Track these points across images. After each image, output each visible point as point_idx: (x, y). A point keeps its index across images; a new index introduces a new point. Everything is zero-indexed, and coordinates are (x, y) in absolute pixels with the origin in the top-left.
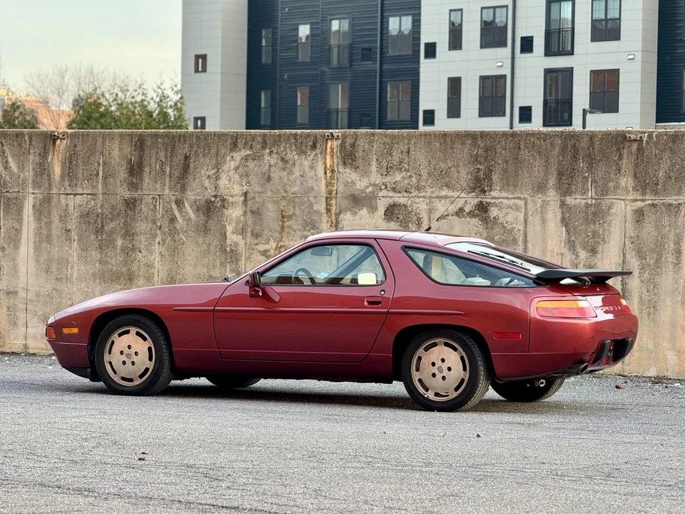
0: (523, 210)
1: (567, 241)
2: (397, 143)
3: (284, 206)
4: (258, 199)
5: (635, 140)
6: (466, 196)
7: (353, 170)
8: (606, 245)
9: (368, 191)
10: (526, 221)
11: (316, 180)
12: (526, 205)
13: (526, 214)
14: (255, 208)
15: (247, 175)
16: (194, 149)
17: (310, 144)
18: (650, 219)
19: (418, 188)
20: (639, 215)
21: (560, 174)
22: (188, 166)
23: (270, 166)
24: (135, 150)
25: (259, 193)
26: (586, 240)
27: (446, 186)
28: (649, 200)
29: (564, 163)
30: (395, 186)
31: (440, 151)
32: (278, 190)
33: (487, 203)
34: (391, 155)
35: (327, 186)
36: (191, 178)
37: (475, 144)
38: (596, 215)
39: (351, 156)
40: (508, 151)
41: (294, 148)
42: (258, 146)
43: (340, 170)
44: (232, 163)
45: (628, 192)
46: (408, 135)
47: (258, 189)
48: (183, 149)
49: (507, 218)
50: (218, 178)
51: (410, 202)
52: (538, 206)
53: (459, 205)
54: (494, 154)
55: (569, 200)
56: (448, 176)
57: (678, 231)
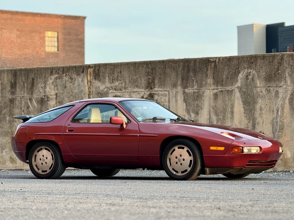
0: (168, 96)
1: (186, 109)
2: (116, 68)
3: (72, 99)
4: (61, 96)
5: (213, 62)
6: (145, 91)
7: (99, 81)
8: (202, 110)
9: (105, 90)
10: (169, 101)
11: (84, 87)
12: (169, 93)
13: (169, 98)
14: (60, 101)
15: (57, 86)
16: (36, 75)
17: (82, 70)
18: (220, 98)
19: (125, 88)
20: (216, 95)
21: (183, 79)
22: (34, 83)
23: (66, 81)
24: (13, 77)
25: (62, 93)
26: (194, 108)
27: (136, 87)
28: (219, 89)
29: (184, 73)
30: (116, 88)
31: (133, 71)
32: (69, 92)
33: (153, 93)
34: (114, 74)
35: (89, 89)
36: (35, 88)
37: (147, 67)
38: (198, 97)
39: (98, 75)
40: (161, 69)
41: (75, 73)
42: (61, 72)
43: (94, 82)
44: (51, 81)
45: (211, 86)
46: (120, 65)
47: (61, 92)
48: (32, 76)
49: (161, 100)
50: (45, 88)
51: (122, 94)
52: (174, 94)
53: (142, 95)
54: (155, 71)
55: (187, 91)
56: (137, 82)
57: (232, 103)
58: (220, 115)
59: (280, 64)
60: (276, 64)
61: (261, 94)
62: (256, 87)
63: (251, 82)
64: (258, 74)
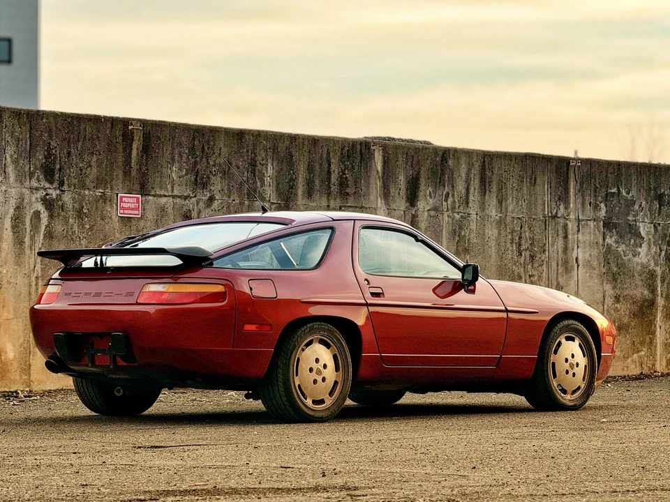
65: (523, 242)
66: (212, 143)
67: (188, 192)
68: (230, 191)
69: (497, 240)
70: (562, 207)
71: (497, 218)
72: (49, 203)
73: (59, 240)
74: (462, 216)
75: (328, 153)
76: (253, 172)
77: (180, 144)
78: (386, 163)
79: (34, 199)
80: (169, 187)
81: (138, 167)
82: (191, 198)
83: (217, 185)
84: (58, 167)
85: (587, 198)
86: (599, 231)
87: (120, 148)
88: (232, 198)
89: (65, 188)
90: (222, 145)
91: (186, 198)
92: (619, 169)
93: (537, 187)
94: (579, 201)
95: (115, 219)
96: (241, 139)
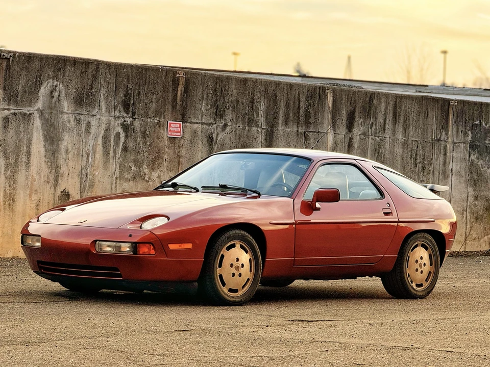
5: (6, 58)
18: (12, 125)
20: (6, 121)
28: (12, 109)
57: (29, 136)
58: (10, 158)
59: (95, 77)
60: (90, 77)
61: (68, 125)
62: (62, 113)
63: (57, 103)
64: (65, 90)
65: (418, 157)
66: (227, 87)
67: (211, 121)
68: (237, 120)
69: (402, 156)
70: (444, 133)
71: (403, 140)
72: (126, 127)
73: (131, 153)
74: (380, 139)
75: (299, 95)
76: (252, 107)
77: (207, 87)
78: (334, 101)
79: (116, 124)
80: (200, 117)
81: (181, 102)
82: (213, 124)
83: (229, 115)
84: (132, 102)
85: (460, 128)
86: (467, 151)
87: (171, 89)
88: (238, 125)
89: (136, 116)
90: (234, 89)
91: (210, 124)
92: (481, 108)
93: (429, 120)
94: (455, 129)
95: (166, 139)
96: (245, 84)
